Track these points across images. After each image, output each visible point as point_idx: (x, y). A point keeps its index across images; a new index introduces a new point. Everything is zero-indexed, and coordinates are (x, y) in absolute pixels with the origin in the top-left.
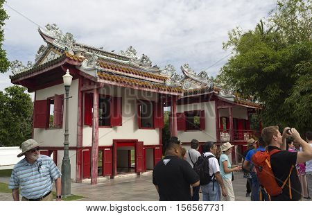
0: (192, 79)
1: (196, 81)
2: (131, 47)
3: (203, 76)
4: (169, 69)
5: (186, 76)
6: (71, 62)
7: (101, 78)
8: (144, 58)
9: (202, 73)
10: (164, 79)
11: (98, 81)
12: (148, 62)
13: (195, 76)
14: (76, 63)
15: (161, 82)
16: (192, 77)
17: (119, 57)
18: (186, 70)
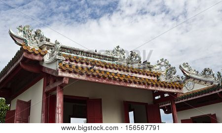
0: (195, 79)
1: (200, 81)
2: (118, 47)
3: (207, 73)
4: (163, 63)
5: (187, 76)
6: (30, 57)
7: (63, 71)
8: (132, 55)
9: (206, 70)
10: (157, 75)
11: (60, 74)
12: (137, 59)
13: (197, 75)
14: (37, 58)
15: (153, 78)
16: (194, 76)
17: (105, 57)
18: (186, 69)
